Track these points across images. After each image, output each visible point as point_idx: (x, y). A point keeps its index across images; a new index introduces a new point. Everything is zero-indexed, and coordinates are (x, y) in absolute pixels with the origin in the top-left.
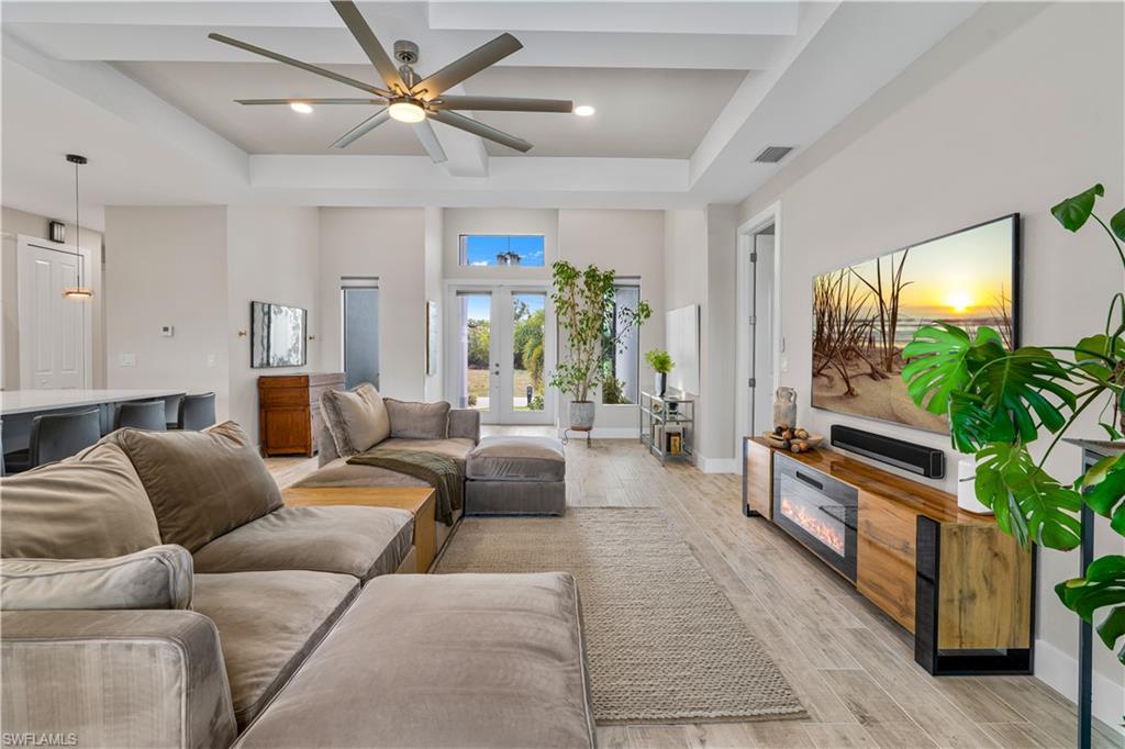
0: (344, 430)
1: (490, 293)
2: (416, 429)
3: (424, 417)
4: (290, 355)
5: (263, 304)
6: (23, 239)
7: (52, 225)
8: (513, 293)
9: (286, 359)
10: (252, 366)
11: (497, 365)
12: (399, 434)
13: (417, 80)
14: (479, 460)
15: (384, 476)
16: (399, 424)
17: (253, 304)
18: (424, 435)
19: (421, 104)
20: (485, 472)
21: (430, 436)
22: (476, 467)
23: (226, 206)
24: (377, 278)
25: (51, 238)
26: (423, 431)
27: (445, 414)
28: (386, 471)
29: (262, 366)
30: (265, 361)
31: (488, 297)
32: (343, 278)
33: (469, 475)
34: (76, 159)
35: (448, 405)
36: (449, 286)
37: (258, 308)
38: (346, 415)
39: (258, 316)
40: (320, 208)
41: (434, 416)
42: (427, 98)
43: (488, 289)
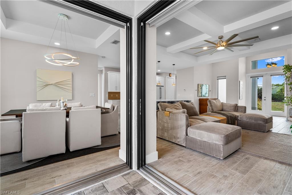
0: (212, 107)
1: (262, 76)
2: (228, 109)
3: (231, 106)
4: (205, 94)
5: (200, 84)
6: (167, 77)
7: (170, 74)
8: (271, 76)
9: (204, 95)
10: (198, 96)
11: (265, 97)
12: (225, 110)
13: (223, 42)
14: (241, 116)
15: (217, 115)
16: (225, 108)
17: (198, 84)
18: (230, 111)
19: (223, 46)
20: (243, 119)
21: (232, 111)
22: (240, 117)
23: (193, 67)
24: (226, 76)
25: (170, 76)
26: (230, 110)
27: (236, 106)
28: (218, 114)
29: (200, 96)
30: (201, 95)
31: (262, 77)
32: (217, 77)
33: (239, 119)
34: (174, 65)
35: (237, 105)
36: (248, 76)
37: (199, 85)
38: (212, 104)
39: (200, 87)
40: (212, 63)
41: (233, 107)
42: (224, 45)
43: (262, 75)
